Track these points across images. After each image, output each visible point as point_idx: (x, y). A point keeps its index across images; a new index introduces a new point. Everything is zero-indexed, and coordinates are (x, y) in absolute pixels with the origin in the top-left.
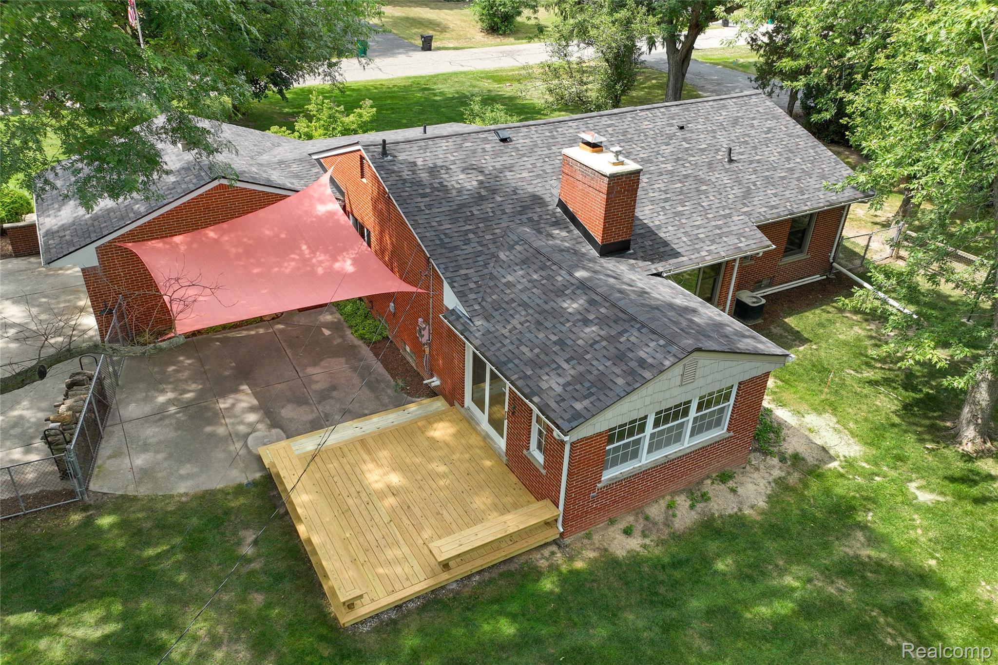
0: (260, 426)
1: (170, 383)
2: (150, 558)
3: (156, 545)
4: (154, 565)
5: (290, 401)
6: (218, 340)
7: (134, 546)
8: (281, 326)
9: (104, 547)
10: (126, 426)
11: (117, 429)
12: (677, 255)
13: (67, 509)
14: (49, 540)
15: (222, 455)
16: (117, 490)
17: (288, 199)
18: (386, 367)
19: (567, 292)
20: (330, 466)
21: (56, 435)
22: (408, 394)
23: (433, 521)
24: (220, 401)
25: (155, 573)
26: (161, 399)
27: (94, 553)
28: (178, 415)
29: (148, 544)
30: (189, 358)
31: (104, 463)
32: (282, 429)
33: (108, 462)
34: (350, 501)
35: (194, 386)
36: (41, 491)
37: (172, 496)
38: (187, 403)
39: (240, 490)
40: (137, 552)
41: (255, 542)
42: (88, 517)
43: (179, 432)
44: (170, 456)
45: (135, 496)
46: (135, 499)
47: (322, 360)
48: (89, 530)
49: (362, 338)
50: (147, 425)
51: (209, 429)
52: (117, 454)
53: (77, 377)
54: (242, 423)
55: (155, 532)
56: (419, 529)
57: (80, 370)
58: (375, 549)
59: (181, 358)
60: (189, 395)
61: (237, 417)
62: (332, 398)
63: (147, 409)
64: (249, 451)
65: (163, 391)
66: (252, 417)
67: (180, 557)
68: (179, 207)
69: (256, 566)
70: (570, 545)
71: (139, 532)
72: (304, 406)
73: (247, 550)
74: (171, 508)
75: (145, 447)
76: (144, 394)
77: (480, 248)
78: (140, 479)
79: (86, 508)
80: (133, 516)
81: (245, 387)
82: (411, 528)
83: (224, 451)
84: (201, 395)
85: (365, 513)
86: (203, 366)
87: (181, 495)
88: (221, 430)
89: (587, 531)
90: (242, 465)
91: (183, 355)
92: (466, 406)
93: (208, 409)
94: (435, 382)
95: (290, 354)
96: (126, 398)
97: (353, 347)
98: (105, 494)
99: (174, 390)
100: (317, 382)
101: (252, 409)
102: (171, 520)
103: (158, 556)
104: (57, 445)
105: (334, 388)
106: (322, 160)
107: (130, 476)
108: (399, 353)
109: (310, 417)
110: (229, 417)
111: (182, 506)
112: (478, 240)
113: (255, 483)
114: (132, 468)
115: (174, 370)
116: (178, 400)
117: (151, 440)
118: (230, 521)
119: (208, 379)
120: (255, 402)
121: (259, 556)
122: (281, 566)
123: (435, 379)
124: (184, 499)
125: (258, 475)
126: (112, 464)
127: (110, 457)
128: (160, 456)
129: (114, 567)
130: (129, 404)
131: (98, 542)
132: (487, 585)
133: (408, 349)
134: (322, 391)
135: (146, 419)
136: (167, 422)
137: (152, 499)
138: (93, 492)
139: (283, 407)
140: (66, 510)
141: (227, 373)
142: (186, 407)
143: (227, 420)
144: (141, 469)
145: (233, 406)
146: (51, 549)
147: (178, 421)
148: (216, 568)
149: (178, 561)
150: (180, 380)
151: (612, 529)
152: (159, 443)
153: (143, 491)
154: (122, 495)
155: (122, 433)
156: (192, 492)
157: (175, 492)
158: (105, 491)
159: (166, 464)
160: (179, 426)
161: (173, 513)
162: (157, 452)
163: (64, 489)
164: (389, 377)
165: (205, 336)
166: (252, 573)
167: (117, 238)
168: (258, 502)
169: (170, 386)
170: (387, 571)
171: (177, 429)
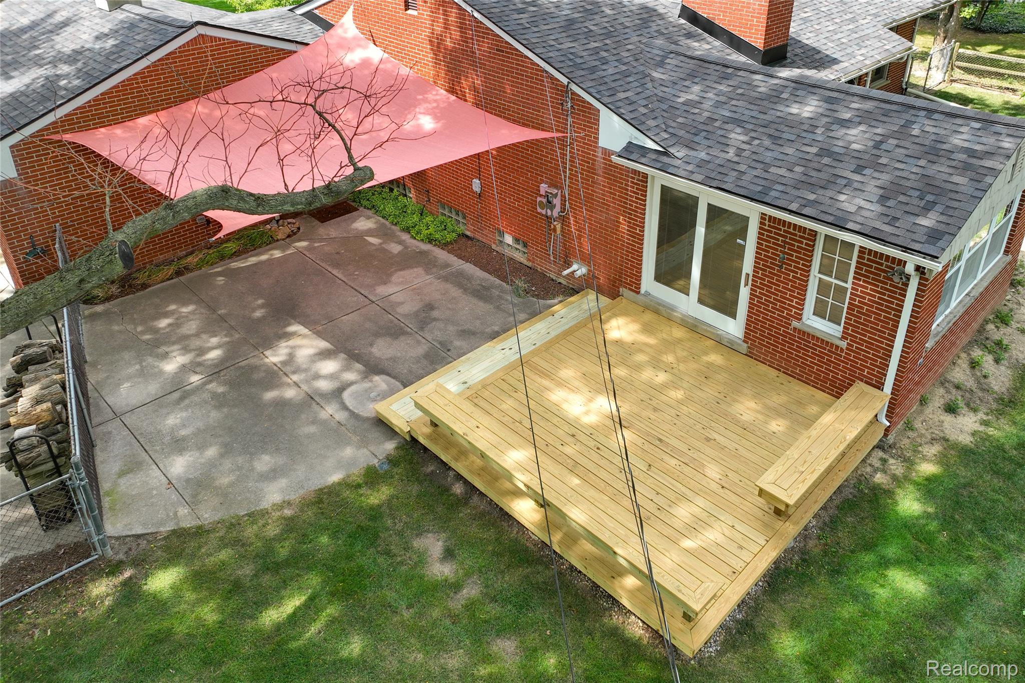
0: (350, 376)
1: (174, 343)
2: (278, 628)
3: (279, 601)
4: (294, 639)
5: (377, 335)
6: (219, 274)
7: (240, 614)
8: (304, 244)
9: (181, 629)
10: (127, 420)
11: (113, 426)
12: (835, 61)
13: (80, 578)
14: (66, 646)
15: (312, 429)
16: (162, 523)
17: (295, 55)
18: (483, 268)
19: (784, 96)
20: (504, 407)
21: (32, 448)
22: (538, 296)
23: (708, 451)
24: (267, 353)
25: (302, 653)
26: (170, 367)
27: (166, 648)
28: (209, 386)
29: (263, 603)
30: (185, 304)
31: (115, 484)
32: (388, 375)
33: (122, 481)
34: (568, 450)
35: (214, 341)
36: (12, 561)
37: (264, 513)
38: (216, 366)
39: (372, 477)
40: (250, 625)
41: (449, 554)
42: (125, 584)
43: (225, 410)
44: (227, 450)
45: (200, 527)
46: (199, 532)
47: (391, 275)
48: (140, 608)
49: (430, 240)
50: (165, 411)
51: (270, 395)
52: (132, 467)
53: (29, 351)
54: (317, 376)
55: (267, 579)
56: (699, 469)
57: (28, 342)
58: (657, 513)
59: (172, 307)
60: (214, 354)
61: (306, 370)
62: (435, 319)
63: (153, 388)
64: (354, 415)
65: (165, 356)
66: (329, 366)
67: (331, 611)
68: (140, 73)
69: (471, 591)
70: (895, 444)
71: (237, 587)
72: (402, 338)
73: (441, 570)
74: (272, 531)
75: (179, 445)
76: (138, 367)
77: (624, 68)
78: (194, 496)
79: (114, 568)
80: (211, 561)
81: (294, 328)
82: (686, 469)
83: (313, 422)
84: (232, 353)
85: (603, 462)
86: (213, 310)
87: (280, 507)
88: (290, 393)
89: (905, 420)
90: (355, 439)
91: (174, 302)
92: (643, 291)
93: (254, 368)
94: (579, 269)
95: (340, 276)
96: (107, 377)
97: (423, 253)
98: (138, 536)
99: (186, 350)
100: (402, 303)
101: (324, 355)
102: (283, 551)
103: (294, 619)
104: (35, 466)
105: (430, 307)
106: (316, 12)
107: (174, 497)
108: (491, 250)
109: (421, 350)
110: (294, 372)
111: (290, 525)
112: (615, 58)
113: (392, 461)
114: (170, 483)
115: (170, 325)
116: (200, 364)
117: (183, 432)
118: (387, 529)
119: (232, 328)
120: (323, 344)
121: (468, 575)
122: (510, 580)
123: (575, 267)
124: (288, 512)
125: (390, 446)
126: (129, 485)
127: (122, 474)
128: (212, 452)
129: (220, 664)
130: (118, 385)
131: (166, 624)
132: (833, 529)
133: (508, 239)
134: (416, 314)
135: (158, 402)
136: (195, 398)
137: (234, 525)
138: (117, 538)
139: (371, 345)
140: (80, 583)
141: (258, 314)
142: (216, 371)
143: (295, 378)
144: (188, 481)
145: (291, 357)
146: (76, 663)
147: (215, 395)
148: (407, 614)
149: (333, 621)
150: (186, 337)
151: (928, 410)
152: (198, 433)
153: (208, 515)
154: (174, 532)
155: (126, 432)
156: (294, 497)
157: (265, 504)
158: (139, 530)
159: (227, 464)
160: (219, 401)
161: (279, 538)
162: (201, 448)
163: (59, 547)
164: (498, 281)
165: (197, 273)
166: (471, 606)
167: (46, 129)
168: (415, 489)
169: (176, 347)
170: (700, 543)
171: (219, 407)
